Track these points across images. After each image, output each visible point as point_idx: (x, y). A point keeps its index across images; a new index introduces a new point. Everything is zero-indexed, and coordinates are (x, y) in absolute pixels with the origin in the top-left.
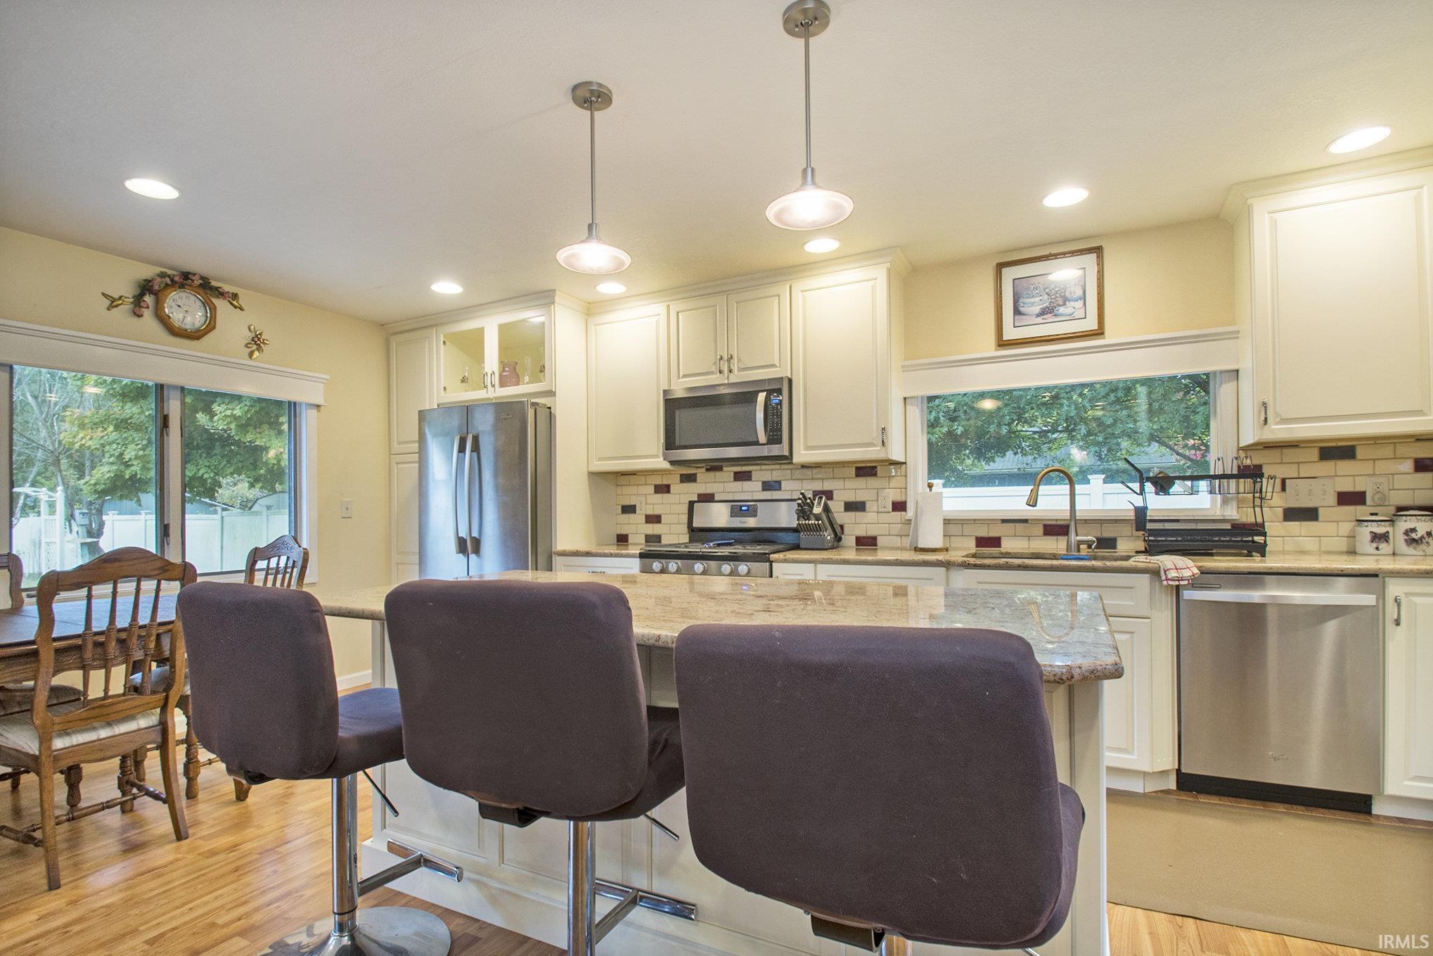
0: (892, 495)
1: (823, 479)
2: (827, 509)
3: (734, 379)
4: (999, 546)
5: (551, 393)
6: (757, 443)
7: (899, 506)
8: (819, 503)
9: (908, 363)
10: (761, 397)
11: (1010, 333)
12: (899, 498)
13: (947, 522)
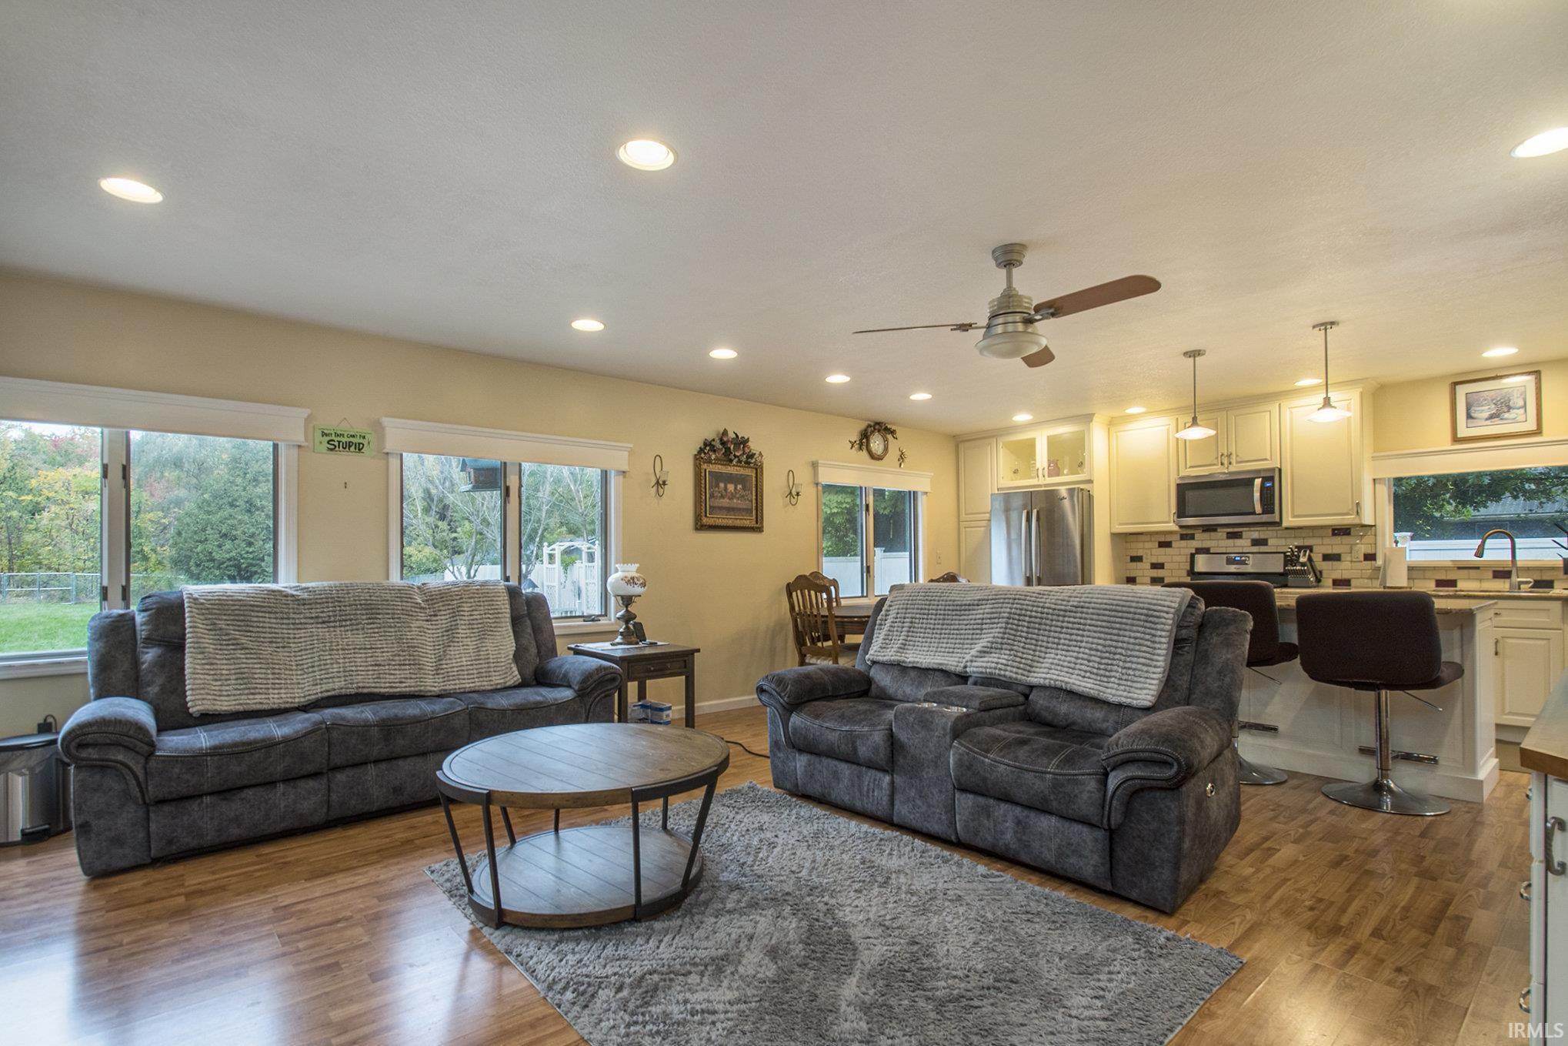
0: (1363, 548)
1: (1304, 538)
2: (1310, 559)
3: (1232, 469)
4: (1456, 586)
5: (1090, 481)
6: (1254, 513)
7: (1370, 557)
8: (1304, 555)
9: (1375, 454)
10: (1258, 482)
11: (1463, 432)
12: (1370, 551)
13: (1411, 569)
